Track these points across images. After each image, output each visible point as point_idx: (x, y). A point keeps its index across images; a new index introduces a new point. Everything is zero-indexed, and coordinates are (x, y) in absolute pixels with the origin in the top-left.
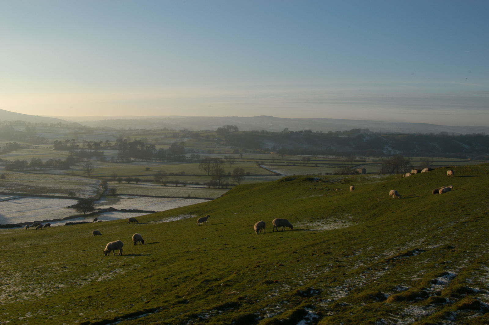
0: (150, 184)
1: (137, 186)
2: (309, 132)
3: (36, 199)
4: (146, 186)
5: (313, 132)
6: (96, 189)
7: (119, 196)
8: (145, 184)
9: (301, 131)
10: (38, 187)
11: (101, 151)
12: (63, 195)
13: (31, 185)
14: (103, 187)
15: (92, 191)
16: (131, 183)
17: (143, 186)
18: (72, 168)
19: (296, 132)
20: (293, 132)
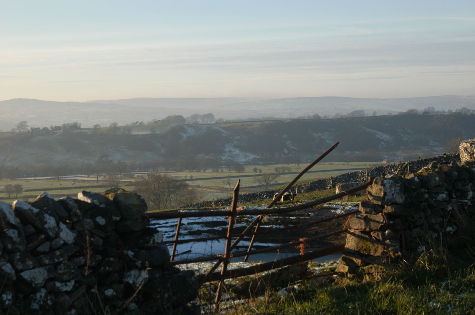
2: (75, 126)
5: (82, 127)
9: (56, 127)
19: (45, 129)
20: (39, 128)
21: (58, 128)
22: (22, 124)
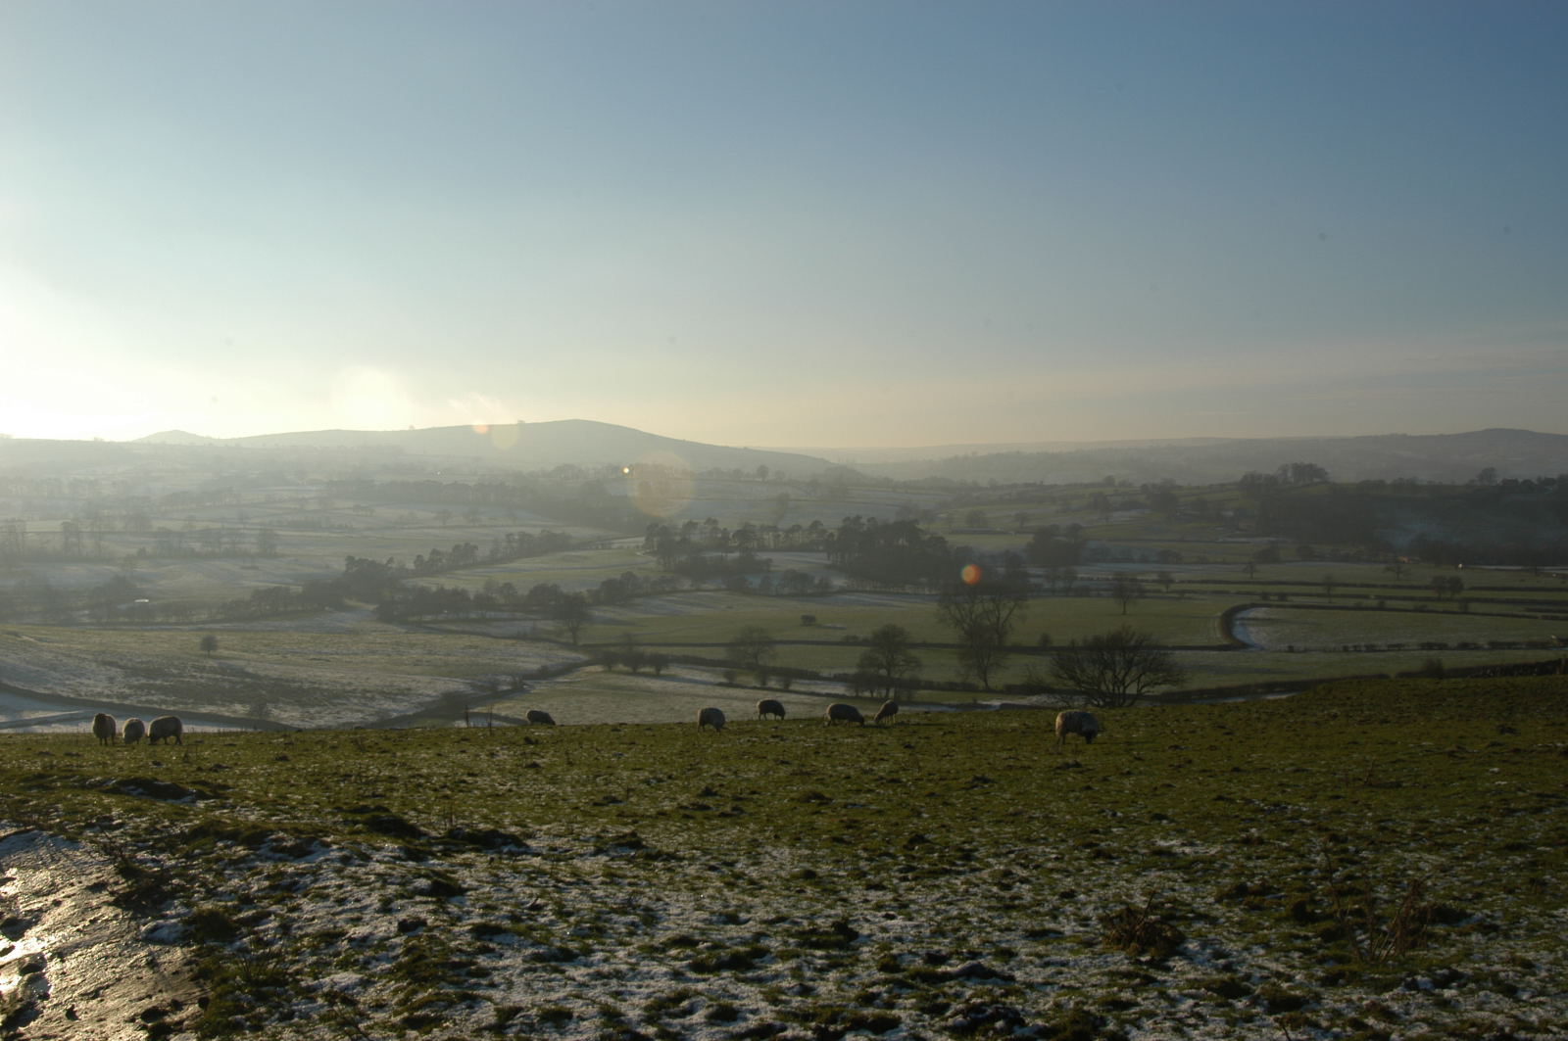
9: (1544, 479)
11: (763, 556)
19: (1527, 482)
20: (1516, 481)
21: (1549, 482)
22: (1488, 473)
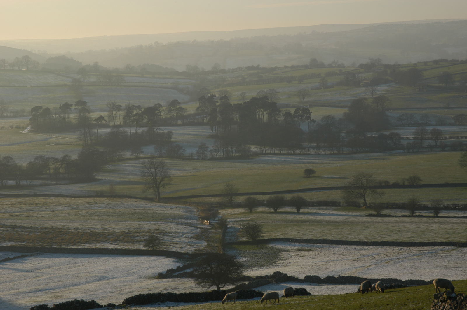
0: (335, 212)
1: (303, 217)
3: (63, 259)
4: (327, 218)
6: (198, 230)
7: (270, 245)
8: (320, 212)
10: (46, 228)
12: (124, 246)
13: (25, 225)
14: (210, 224)
15: (191, 235)
16: (281, 210)
17: (319, 218)
18: (100, 178)
